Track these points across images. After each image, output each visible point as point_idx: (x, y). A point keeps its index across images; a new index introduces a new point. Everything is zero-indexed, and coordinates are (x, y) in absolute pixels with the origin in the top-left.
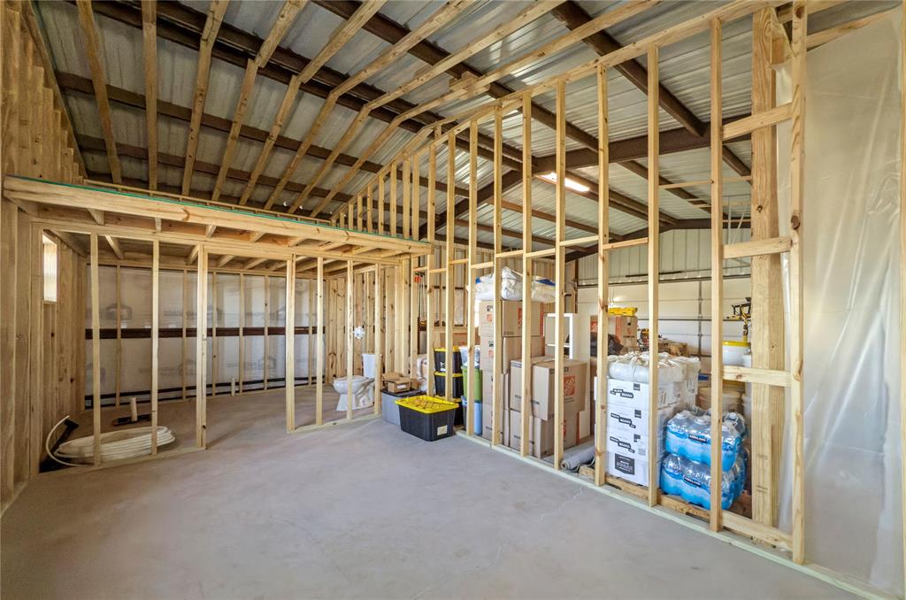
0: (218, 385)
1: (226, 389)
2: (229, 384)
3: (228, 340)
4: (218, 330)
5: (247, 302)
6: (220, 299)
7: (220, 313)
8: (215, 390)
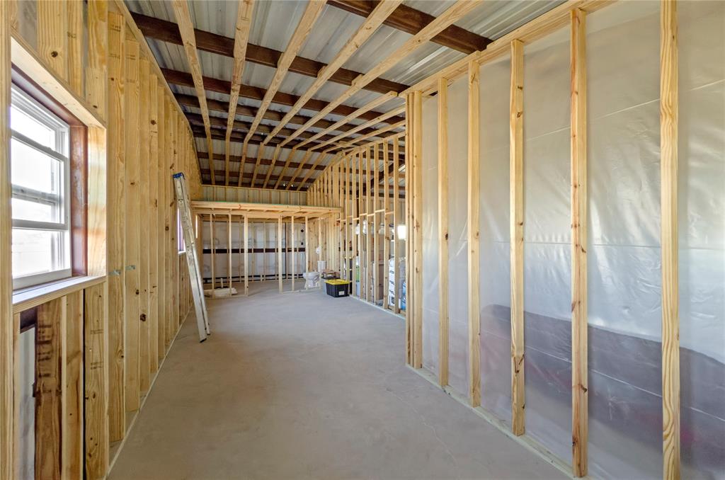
0: (255, 276)
1: (258, 278)
2: (259, 276)
3: (259, 255)
4: (254, 249)
5: (267, 235)
6: (255, 235)
7: (255, 241)
8: (253, 278)
